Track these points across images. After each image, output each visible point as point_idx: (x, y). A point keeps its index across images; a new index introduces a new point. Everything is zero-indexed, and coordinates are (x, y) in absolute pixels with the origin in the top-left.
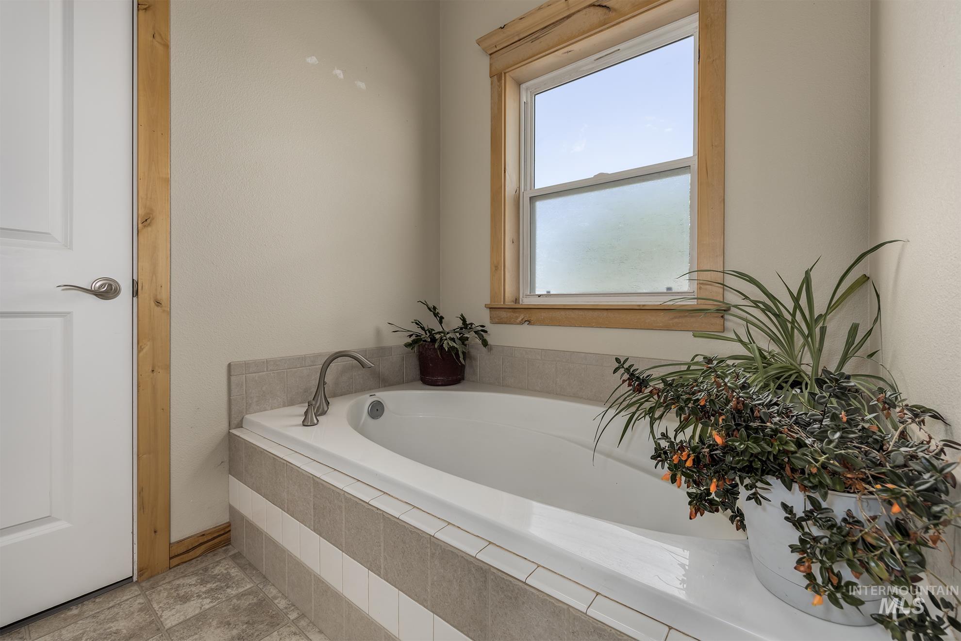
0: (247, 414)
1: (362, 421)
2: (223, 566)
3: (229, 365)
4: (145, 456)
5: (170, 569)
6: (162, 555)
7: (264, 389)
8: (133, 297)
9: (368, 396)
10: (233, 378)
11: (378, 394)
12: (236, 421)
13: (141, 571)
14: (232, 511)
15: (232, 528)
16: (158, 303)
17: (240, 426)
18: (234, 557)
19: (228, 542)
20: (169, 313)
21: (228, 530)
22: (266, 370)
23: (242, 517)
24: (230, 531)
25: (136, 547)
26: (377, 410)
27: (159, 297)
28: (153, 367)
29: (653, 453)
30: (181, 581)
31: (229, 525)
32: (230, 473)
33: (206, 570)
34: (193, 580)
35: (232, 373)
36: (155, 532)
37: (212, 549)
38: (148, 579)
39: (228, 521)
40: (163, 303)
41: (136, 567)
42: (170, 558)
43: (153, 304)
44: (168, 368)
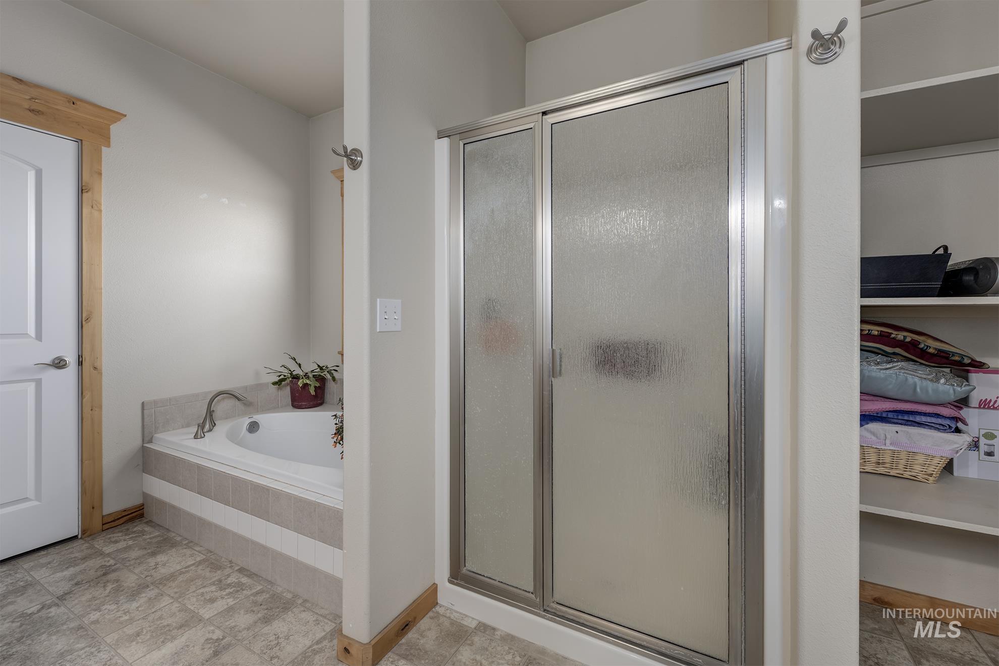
0: (156, 434)
1: (242, 434)
2: (139, 527)
3: (143, 403)
4: (86, 462)
5: (103, 531)
6: (97, 523)
7: (168, 417)
8: (79, 365)
9: (247, 418)
10: (145, 411)
11: (254, 417)
12: (147, 437)
13: (84, 532)
14: (145, 495)
15: (145, 506)
16: (95, 368)
17: (150, 441)
18: (147, 523)
19: (142, 516)
20: (101, 374)
21: (141, 508)
22: (169, 404)
23: (153, 498)
24: (143, 509)
25: (80, 517)
26: (253, 427)
27: (96, 365)
28: (92, 407)
29: (335, 431)
30: (112, 535)
31: (143, 505)
32: (143, 472)
33: (128, 529)
34: (120, 534)
35: (145, 408)
36: (93, 508)
37: (132, 520)
38: (89, 536)
39: (142, 502)
40: (98, 368)
41: (80, 530)
42: (103, 525)
43: (92, 369)
44: (101, 407)
